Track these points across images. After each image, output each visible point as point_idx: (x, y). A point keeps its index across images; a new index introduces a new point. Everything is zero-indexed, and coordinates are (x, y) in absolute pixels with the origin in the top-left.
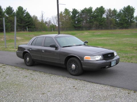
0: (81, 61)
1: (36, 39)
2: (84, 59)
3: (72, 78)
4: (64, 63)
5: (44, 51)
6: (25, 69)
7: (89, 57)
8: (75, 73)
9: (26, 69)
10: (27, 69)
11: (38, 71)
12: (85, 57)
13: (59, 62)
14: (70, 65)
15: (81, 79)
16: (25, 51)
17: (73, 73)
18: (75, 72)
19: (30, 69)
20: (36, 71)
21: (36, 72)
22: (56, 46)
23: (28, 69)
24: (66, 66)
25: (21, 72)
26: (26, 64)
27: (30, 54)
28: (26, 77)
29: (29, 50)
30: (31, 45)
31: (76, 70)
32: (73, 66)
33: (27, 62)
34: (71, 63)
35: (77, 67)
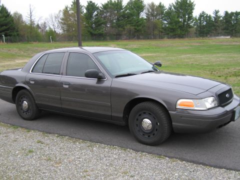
0: (169, 112)
1: (45, 57)
2: (178, 107)
3: (149, 153)
4: (121, 115)
5: (67, 86)
6: (20, 129)
7: (191, 101)
8: (152, 139)
9: (22, 127)
10: (26, 128)
11: (54, 133)
12: (179, 102)
13: (109, 114)
14: (137, 120)
15: (172, 155)
16: (17, 85)
17: (146, 139)
18: (152, 136)
19: (33, 129)
20: (50, 133)
21: (51, 137)
22: (100, 74)
23: (29, 129)
24: (127, 122)
25: (12, 136)
26: (20, 116)
27: (32, 92)
28: (30, 151)
29: (27, 83)
30: (32, 71)
31: (155, 132)
32: (147, 122)
33: (22, 111)
34: (140, 115)
35: (157, 124)
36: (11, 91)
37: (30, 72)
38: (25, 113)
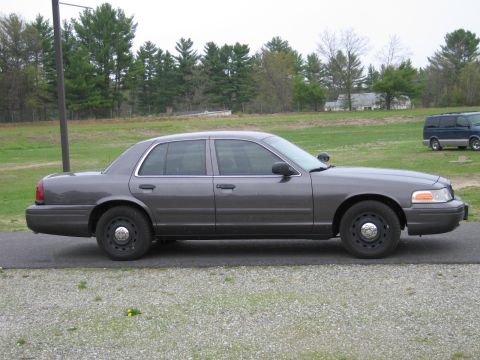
0: (404, 209)
2: (414, 201)
4: (330, 223)
5: (229, 191)
7: (429, 192)
12: (414, 195)
13: (310, 223)
14: (354, 226)
17: (369, 250)
18: (377, 245)
30: (139, 173)
31: (383, 240)
32: (369, 227)
33: (113, 246)
34: (358, 220)
35: (385, 227)
36: (89, 212)
37: (136, 174)
38: (120, 249)
